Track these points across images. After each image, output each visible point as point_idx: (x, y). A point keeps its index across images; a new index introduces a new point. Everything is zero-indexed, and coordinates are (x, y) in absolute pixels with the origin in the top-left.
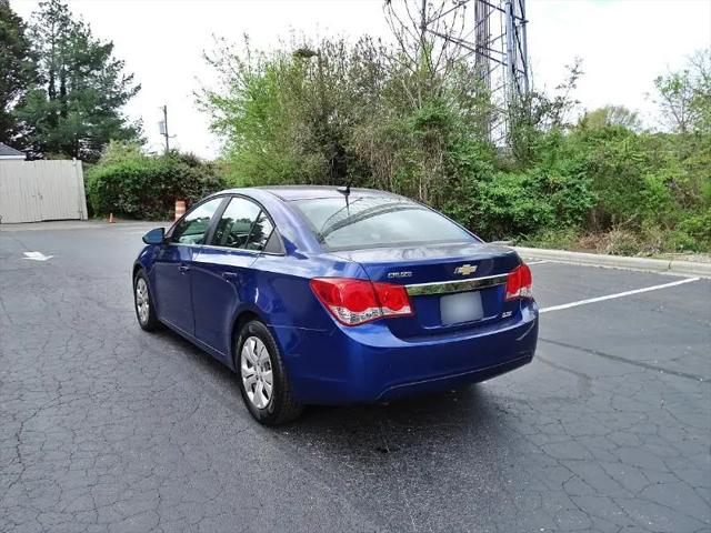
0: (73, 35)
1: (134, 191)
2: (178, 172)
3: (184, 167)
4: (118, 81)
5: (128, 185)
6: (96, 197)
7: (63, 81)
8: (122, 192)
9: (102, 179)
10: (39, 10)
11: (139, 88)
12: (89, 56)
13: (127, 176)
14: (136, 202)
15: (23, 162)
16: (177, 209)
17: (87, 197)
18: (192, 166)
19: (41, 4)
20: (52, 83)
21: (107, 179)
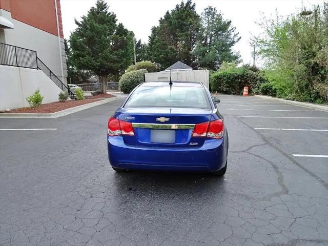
0: (217, 20)
1: (227, 82)
2: (247, 74)
3: (250, 72)
4: (232, 36)
5: (225, 80)
6: (212, 85)
7: (211, 39)
8: (223, 82)
9: (215, 77)
10: (204, 12)
11: (240, 38)
12: (222, 27)
13: (224, 76)
14: (228, 87)
15: (191, 72)
16: (245, 90)
17: (210, 84)
18: (254, 71)
19: (205, 10)
20: (206, 40)
21: (217, 77)
